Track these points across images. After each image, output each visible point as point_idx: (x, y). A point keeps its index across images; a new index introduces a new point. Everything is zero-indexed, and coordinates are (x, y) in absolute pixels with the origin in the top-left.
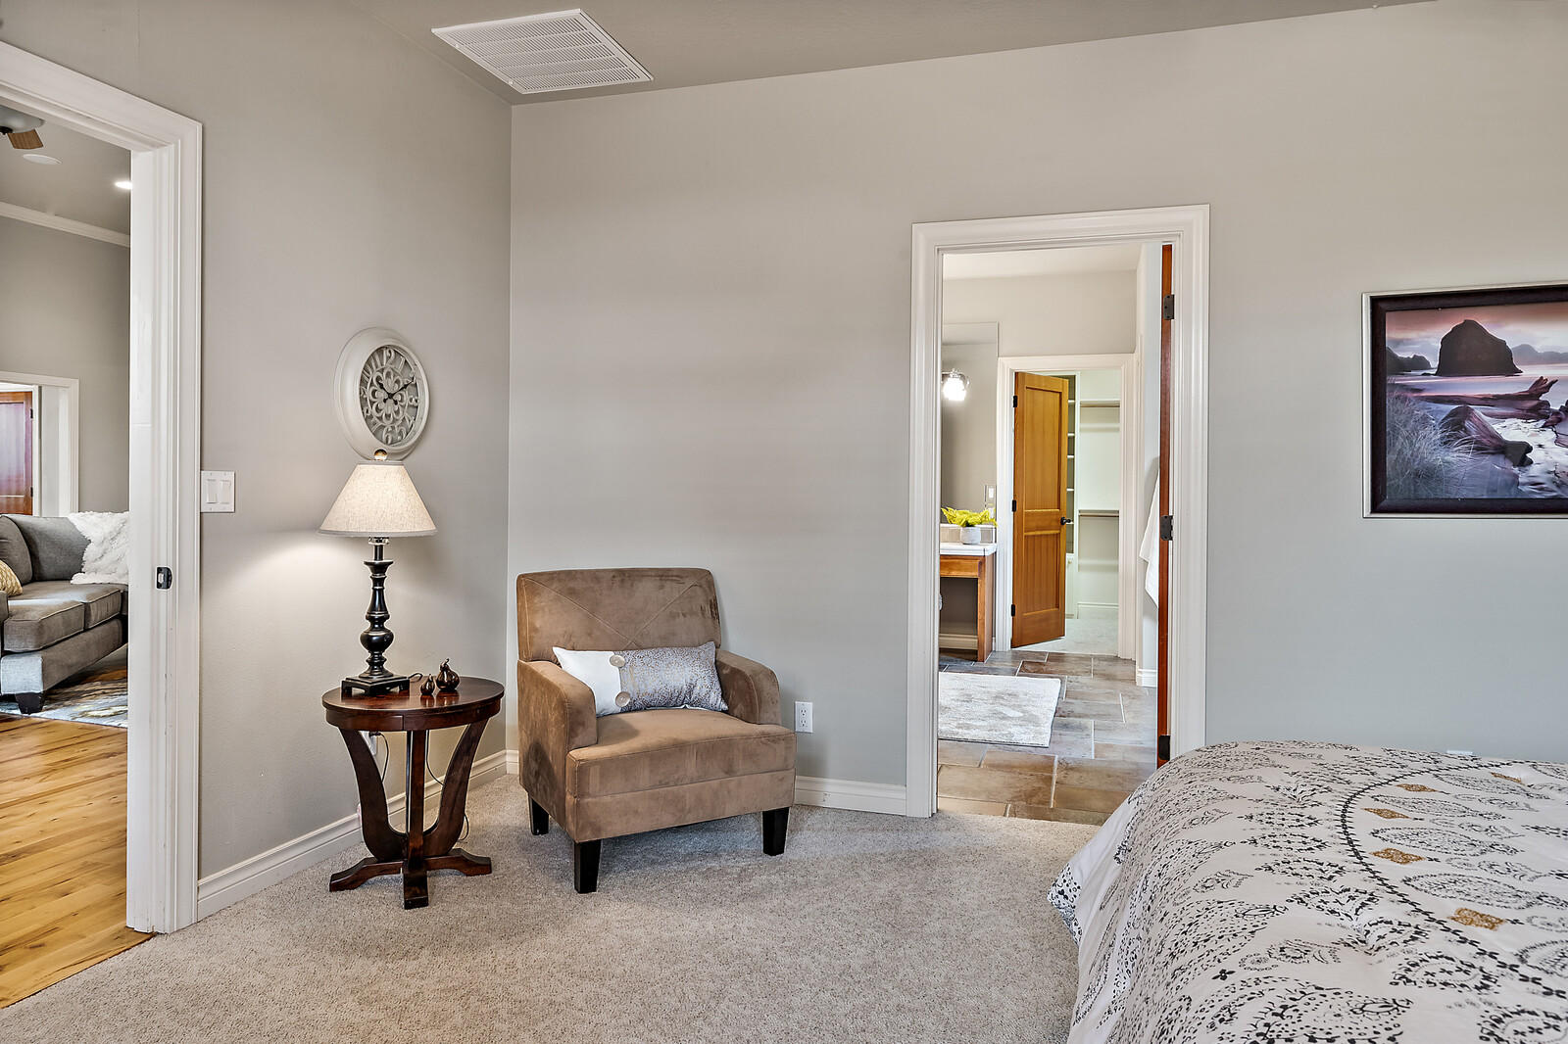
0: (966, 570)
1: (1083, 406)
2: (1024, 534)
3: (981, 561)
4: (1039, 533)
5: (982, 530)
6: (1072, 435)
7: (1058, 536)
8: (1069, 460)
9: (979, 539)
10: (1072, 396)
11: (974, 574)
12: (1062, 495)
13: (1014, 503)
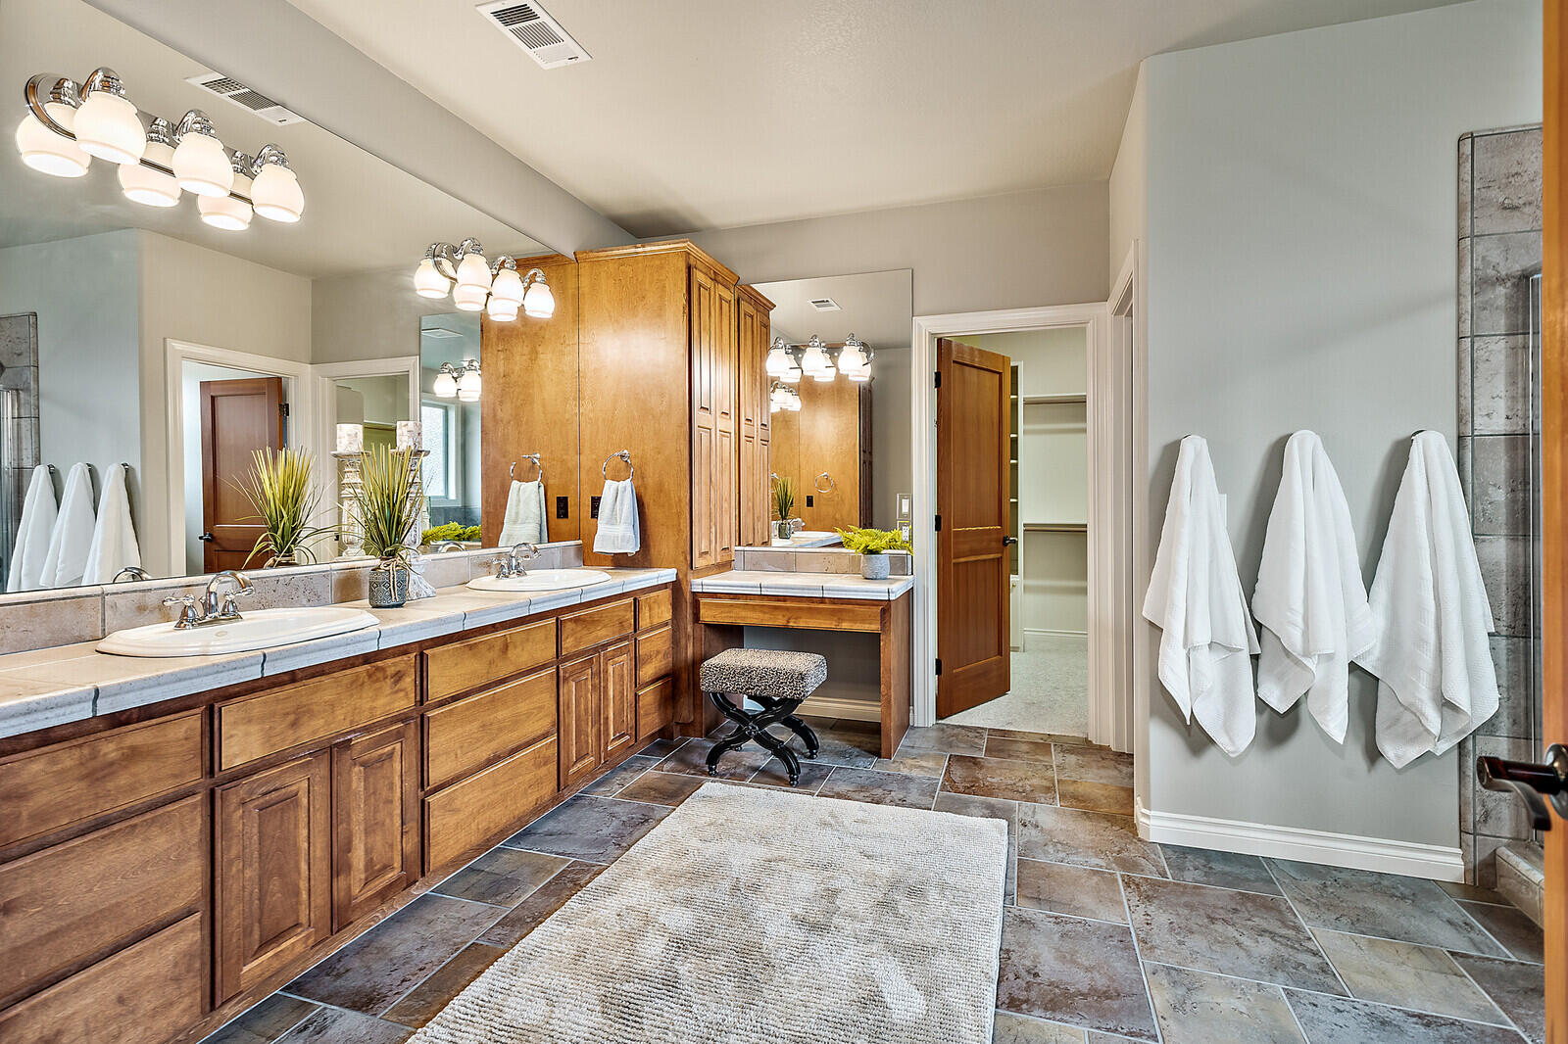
0: (863, 621)
1: (1027, 403)
2: (953, 561)
3: (885, 608)
4: (973, 558)
5: (892, 557)
6: (1015, 436)
7: (999, 560)
8: (1012, 465)
9: (885, 572)
10: (1015, 391)
11: (873, 627)
12: (1004, 509)
13: (938, 519)
